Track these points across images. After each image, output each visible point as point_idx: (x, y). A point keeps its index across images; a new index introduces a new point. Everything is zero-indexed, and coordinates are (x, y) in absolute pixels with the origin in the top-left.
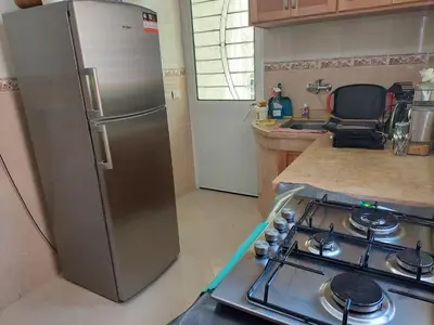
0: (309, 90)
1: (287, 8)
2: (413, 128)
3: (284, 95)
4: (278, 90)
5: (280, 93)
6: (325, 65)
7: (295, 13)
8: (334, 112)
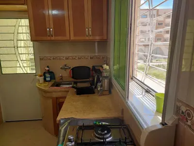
0: (61, 68)
1: (49, 36)
2: (103, 85)
3: (50, 71)
4: (47, 69)
5: (48, 70)
6: (67, 59)
7: (53, 38)
8: (73, 77)
